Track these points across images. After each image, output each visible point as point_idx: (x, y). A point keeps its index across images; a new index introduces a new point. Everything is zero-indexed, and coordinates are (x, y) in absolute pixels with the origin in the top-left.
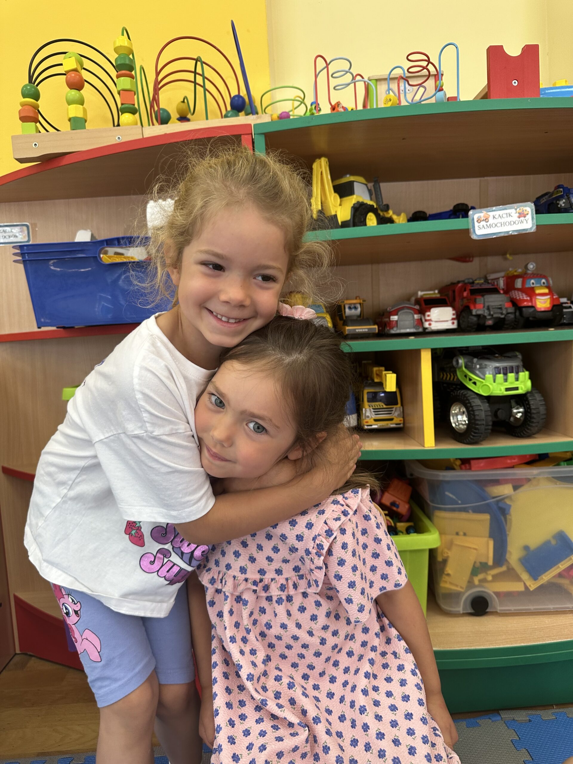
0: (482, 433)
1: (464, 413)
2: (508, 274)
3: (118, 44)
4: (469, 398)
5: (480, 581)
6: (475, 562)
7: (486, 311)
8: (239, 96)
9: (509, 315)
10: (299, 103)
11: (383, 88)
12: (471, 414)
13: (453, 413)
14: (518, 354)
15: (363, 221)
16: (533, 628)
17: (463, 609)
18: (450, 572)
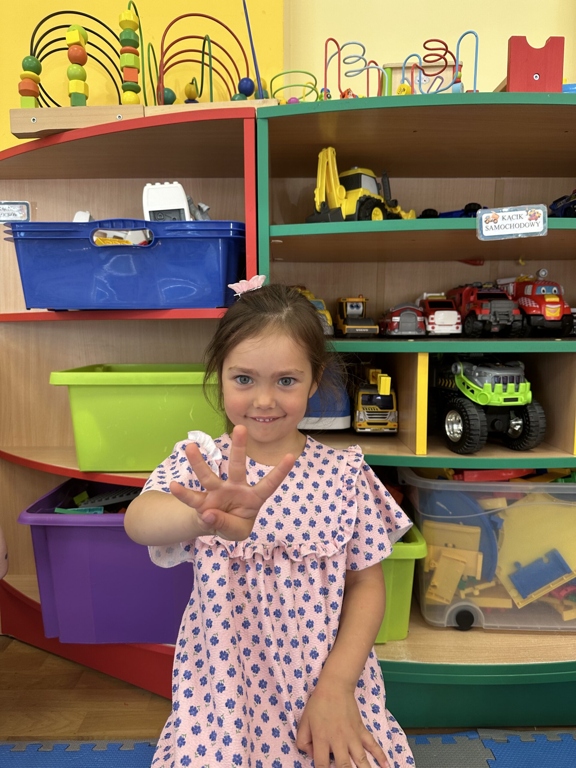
0: (476, 444)
1: (459, 421)
2: (519, 280)
3: (123, 18)
4: (465, 406)
5: (467, 595)
6: (463, 576)
7: (492, 317)
8: (248, 79)
9: (517, 322)
10: (311, 89)
11: (397, 77)
12: (466, 423)
13: (448, 422)
14: (520, 363)
15: (368, 216)
16: (519, 648)
17: (448, 623)
18: (436, 584)
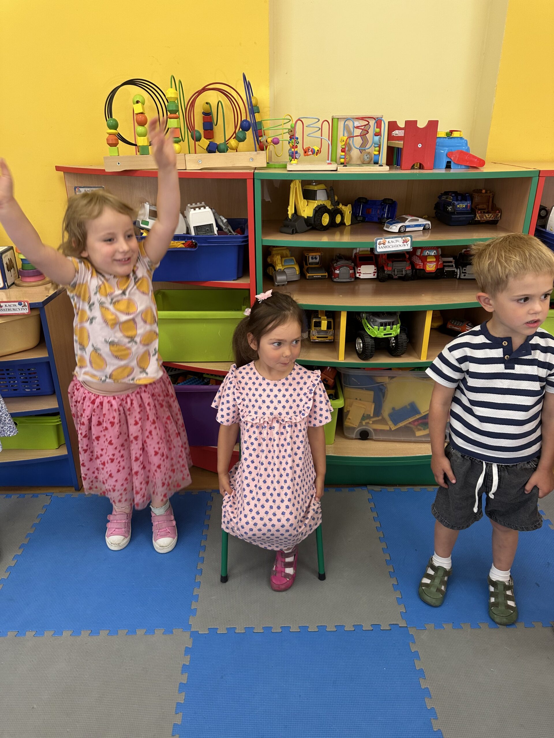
4: (365, 336)
6: (364, 414)
7: (393, 272)
8: (246, 120)
9: (409, 273)
11: (342, 124)
12: (364, 344)
13: (357, 343)
15: (320, 219)
16: (390, 449)
17: (356, 436)
18: (350, 418)
